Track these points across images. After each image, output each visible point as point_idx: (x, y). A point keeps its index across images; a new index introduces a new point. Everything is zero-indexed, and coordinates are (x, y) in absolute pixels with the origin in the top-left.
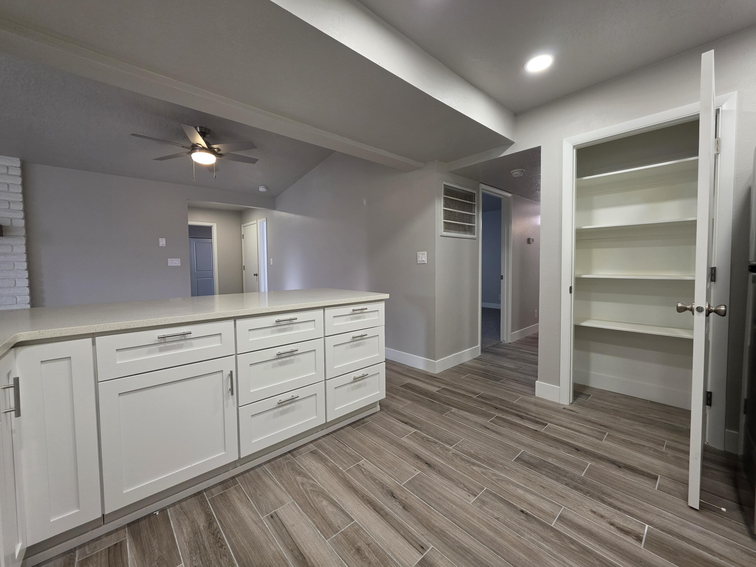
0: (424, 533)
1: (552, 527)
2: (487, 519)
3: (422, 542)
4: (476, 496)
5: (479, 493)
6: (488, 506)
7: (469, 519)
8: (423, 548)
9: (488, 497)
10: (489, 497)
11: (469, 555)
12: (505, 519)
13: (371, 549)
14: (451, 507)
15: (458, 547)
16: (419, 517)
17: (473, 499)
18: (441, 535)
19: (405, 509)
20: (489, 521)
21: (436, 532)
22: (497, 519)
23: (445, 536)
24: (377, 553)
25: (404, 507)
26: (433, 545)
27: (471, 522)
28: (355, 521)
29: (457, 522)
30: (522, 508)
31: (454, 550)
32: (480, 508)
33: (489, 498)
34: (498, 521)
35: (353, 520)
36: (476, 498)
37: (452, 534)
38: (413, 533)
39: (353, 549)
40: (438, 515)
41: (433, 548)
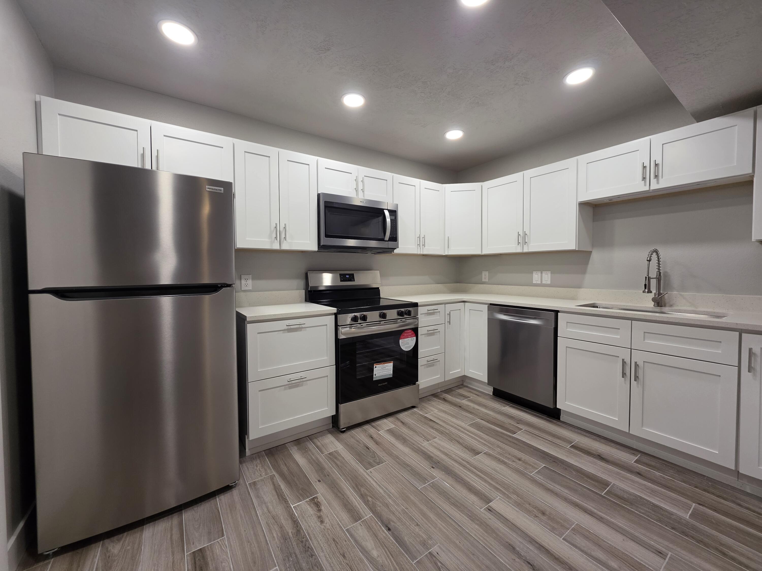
0: (489, 520)
1: (373, 513)
2: (427, 525)
3: (490, 514)
4: (430, 553)
5: (424, 556)
6: (421, 539)
7: (445, 528)
8: (490, 510)
9: (417, 549)
10: (415, 549)
11: (452, 502)
12: (410, 524)
13: (532, 513)
14: (461, 542)
15: (460, 507)
16: (495, 535)
17: (435, 549)
18: (474, 518)
19: (512, 547)
20: (426, 524)
21: (478, 520)
22: (418, 525)
23: (470, 516)
24: (526, 510)
25: (514, 548)
26: (480, 511)
27: (443, 525)
28: (561, 539)
29: (457, 526)
30: (387, 533)
31: (464, 506)
32: (430, 538)
33: (415, 547)
34: (417, 523)
35: (563, 539)
36: (430, 551)
37: (463, 517)
38: (499, 522)
39: (548, 514)
40: (475, 535)
41: (481, 509)
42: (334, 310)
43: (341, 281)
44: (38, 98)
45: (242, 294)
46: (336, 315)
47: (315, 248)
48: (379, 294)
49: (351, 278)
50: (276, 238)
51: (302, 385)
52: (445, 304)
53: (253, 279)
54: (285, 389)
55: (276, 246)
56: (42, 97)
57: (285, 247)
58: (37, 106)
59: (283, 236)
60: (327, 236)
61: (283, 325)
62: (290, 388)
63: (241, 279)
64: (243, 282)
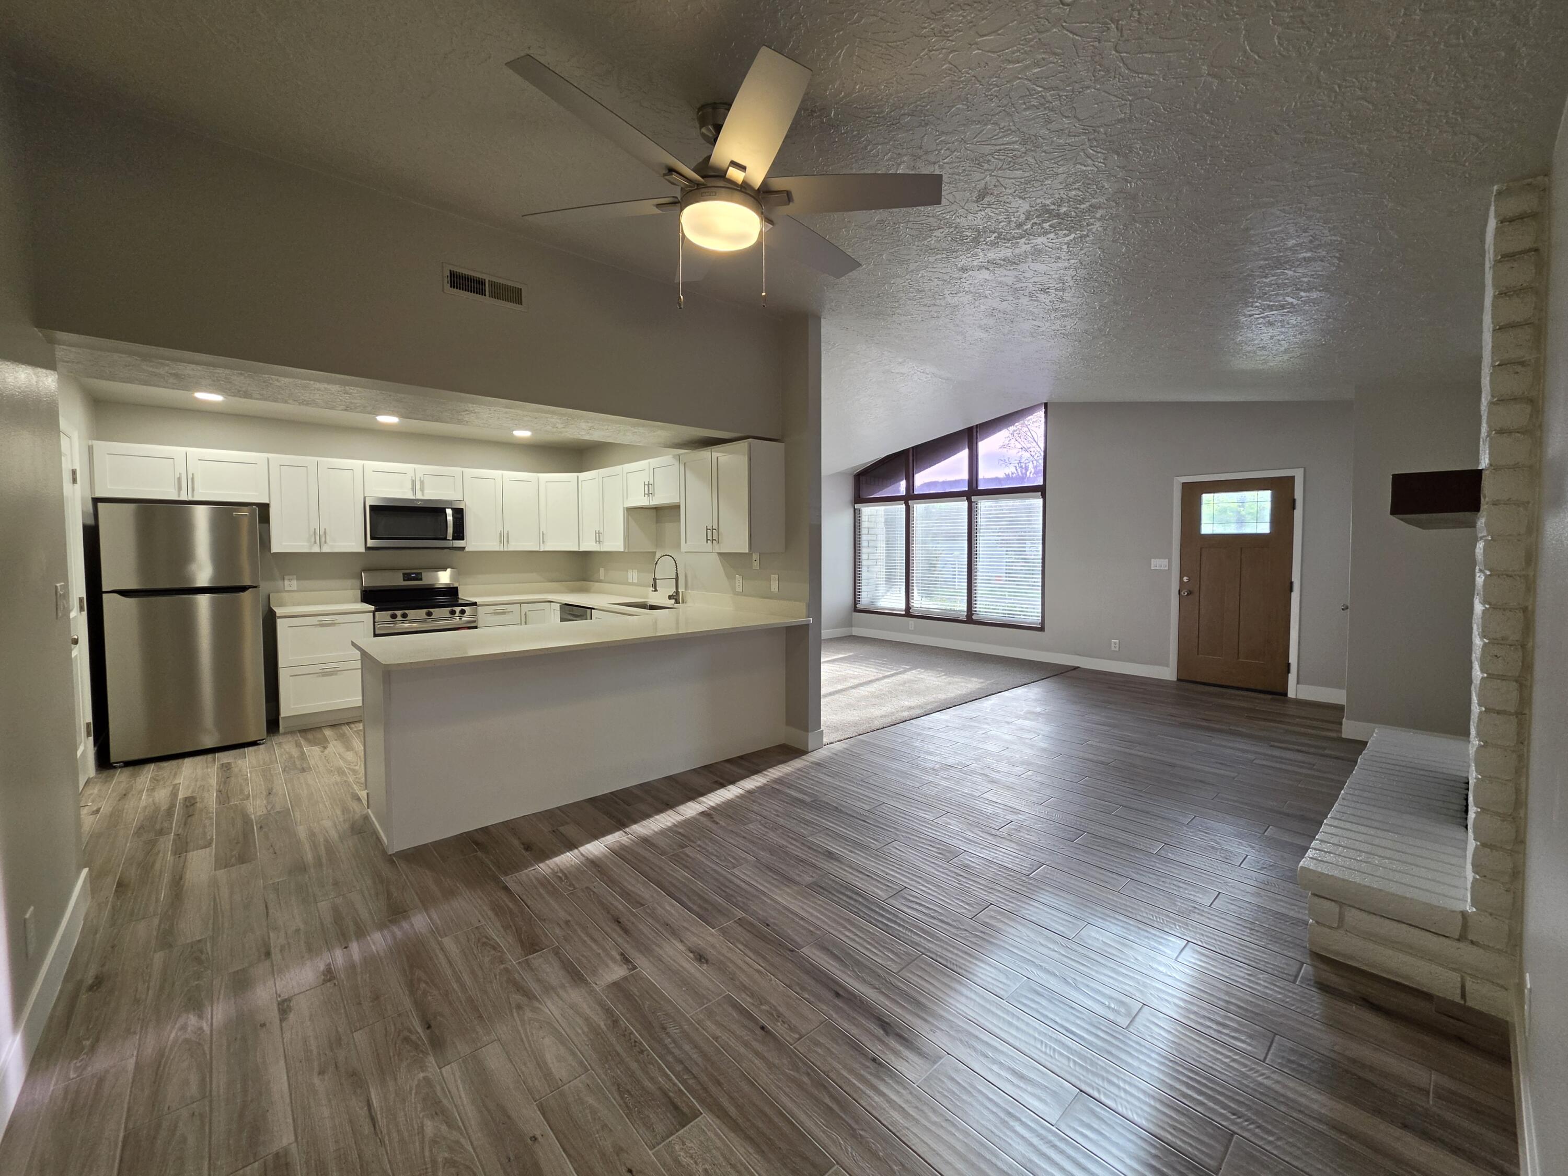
42: (372, 608)
43: (404, 580)
44: (90, 443)
45: (285, 594)
46: (374, 612)
47: (362, 550)
48: (457, 595)
49: (418, 577)
50: (315, 542)
51: (336, 675)
52: (521, 603)
53: (298, 579)
54: (319, 676)
55: (316, 549)
56: (94, 441)
57: (326, 549)
58: (90, 449)
59: (323, 540)
60: (372, 538)
61: (315, 620)
62: (323, 676)
63: (284, 579)
64: (286, 582)
